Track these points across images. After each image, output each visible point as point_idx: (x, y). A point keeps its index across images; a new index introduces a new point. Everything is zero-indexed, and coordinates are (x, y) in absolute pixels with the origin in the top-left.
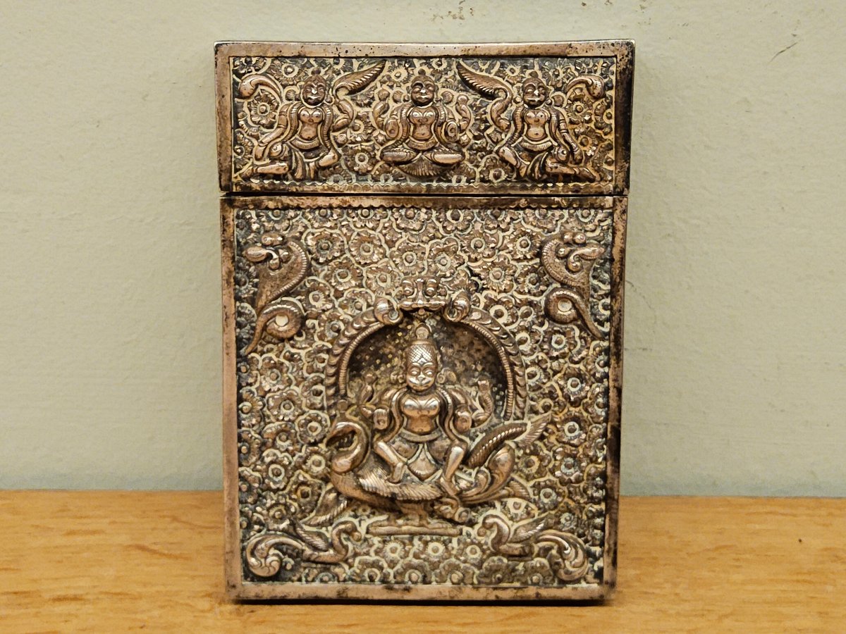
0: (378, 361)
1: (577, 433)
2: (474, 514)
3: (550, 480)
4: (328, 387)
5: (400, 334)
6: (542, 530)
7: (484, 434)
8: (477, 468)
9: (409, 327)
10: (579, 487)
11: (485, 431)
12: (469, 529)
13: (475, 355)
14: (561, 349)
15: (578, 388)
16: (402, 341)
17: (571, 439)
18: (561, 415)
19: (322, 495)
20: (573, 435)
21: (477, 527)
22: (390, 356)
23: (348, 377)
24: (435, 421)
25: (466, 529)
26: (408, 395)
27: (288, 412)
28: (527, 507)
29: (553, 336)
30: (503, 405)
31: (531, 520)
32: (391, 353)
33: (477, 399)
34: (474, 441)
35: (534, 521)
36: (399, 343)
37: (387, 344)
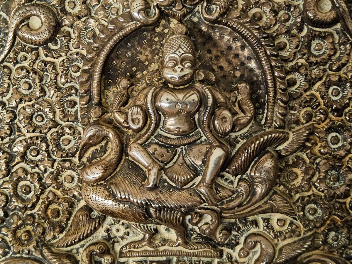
0: (134, 69)
1: (340, 144)
2: (235, 233)
3: (314, 195)
4: (82, 97)
5: (157, 39)
6: (308, 250)
7: (245, 141)
8: (239, 176)
9: (166, 31)
10: (345, 203)
11: (247, 137)
12: (230, 251)
13: (233, 60)
14: (320, 56)
15: (339, 97)
16: (158, 46)
17: (335, 151)
18: (323, 125)
19: (74, 213)
20: (336, 146)
21: (238, 248)
22: (147, 63)
23: (103, 84)
24: (194, 119)
25: (227, 250)
26: (164, 89)
27: (40, 124)
28: (291, 224)
29: (312, 42)
30: (263, 113)
31: (296, 239)
32: (147, 60)
33: (236, 104)
34: (235, 147)
35: (300, 240)
36: (156, 49)
37: (143, 51)
